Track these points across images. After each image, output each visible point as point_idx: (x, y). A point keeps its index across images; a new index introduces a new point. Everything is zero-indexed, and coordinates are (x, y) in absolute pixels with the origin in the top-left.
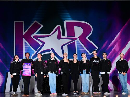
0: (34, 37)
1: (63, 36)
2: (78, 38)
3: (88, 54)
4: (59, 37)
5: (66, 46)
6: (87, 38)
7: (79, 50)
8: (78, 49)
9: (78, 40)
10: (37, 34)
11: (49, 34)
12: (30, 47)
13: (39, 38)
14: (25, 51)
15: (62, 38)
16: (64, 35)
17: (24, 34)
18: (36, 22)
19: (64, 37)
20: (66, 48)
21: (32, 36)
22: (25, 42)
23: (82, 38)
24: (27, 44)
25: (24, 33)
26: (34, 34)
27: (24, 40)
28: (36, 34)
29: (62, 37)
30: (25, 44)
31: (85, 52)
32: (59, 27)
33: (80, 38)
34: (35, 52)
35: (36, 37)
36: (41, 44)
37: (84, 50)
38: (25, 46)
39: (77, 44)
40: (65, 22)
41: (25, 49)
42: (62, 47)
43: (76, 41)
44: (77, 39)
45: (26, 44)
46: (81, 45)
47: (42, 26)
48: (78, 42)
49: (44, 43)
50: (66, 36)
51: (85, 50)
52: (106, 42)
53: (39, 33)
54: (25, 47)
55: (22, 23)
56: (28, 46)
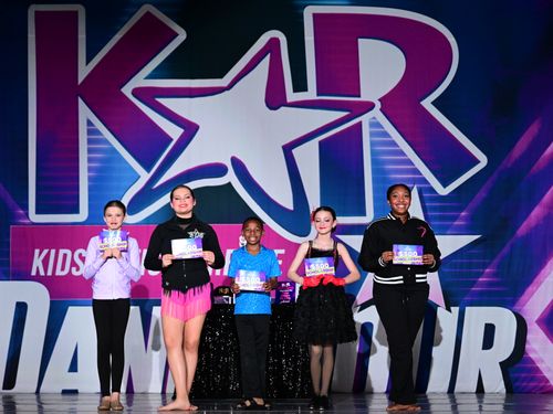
0: (137, 92)
1: (295, 91)
2: (378, 105)
3: (432, 190)
4: (275, 99)
5: (314, 145)
6: (427, 104)
7: (384, 172)
8: (374, 162)
9: (376, 113)
10: (153, 76)
11: (222, 77)
12: (114, 151)
13: (163, 101)
14: (90, 169)
15: (289, 100)
16: (300, 85)
17: (81, 77)
18: (148, 14)
19: (301, 96)
20: (309, 160)
21: (127, 90)
22: (89, 123)
23: (400, 105)
24: (97, 132)
25: (84, 71)
26: (140, 80)
27: (85, 113)
28: (150, 77)
29: (291, 96)
30: (90, 132)
31: (414, 181)
32: (274, 43)
33: (390, 104)
34: (145, 176)
35: (147, 95)
36: (175, 132)
37: (408, 171)
38: (90, 142)
39: (372, 134)
40: (308, 14)
41: (90, 160)
42: (288, 149)
43: (365, 119)
44: (370, 106)
45: (92, 131)
46: (394, 144)
47: (182, 36)
48: (378, 125)
49: (190, 129)
50: (311, 93)
51: (416, 171)
52: (534, 129)
53: (164, 71)
54: (90, 151)
55: (75, 15)
56: (106, 142)
